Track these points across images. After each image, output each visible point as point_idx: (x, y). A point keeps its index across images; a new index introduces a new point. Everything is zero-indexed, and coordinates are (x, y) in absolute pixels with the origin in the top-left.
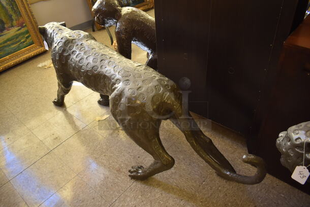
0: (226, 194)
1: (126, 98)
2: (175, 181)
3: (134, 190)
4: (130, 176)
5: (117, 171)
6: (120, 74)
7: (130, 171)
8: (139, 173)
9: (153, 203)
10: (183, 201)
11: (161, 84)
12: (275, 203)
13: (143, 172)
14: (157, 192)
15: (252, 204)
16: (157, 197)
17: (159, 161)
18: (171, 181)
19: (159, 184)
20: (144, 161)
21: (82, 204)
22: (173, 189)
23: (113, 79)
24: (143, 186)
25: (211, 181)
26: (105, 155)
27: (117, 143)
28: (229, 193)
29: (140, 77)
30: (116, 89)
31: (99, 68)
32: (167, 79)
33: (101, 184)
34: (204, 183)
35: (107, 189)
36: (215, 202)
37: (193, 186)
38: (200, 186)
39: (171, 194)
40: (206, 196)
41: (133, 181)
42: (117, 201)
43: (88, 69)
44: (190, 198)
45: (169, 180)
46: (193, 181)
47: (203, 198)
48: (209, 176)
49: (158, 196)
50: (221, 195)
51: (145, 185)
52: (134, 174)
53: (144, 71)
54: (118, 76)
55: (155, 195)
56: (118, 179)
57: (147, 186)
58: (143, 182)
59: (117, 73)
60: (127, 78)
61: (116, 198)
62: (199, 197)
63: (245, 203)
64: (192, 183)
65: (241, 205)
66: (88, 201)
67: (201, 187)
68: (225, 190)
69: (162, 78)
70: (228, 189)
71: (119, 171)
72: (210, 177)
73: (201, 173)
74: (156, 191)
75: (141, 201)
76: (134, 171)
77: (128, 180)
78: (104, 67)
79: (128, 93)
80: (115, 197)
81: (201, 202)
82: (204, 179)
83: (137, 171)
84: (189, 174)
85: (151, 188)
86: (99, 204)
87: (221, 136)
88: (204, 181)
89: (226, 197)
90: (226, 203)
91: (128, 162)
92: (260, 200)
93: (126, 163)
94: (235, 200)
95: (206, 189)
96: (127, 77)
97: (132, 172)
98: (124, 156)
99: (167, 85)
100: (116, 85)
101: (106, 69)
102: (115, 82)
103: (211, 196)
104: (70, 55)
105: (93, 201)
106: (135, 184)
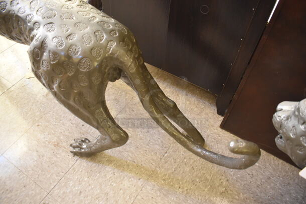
0: (193, 167)
1: (49, 51)
2: (130, 154)
3: (78, 170)
4: (71, 152)
5: (55, 145)
6: (39, 13)
7: (71, 145)
8: (83, 149)
10: (141, 180)
11: (104, 29)
12: (249, 174)
13: (88, 148)
14: (108, 171)
15: (223, 177)
16: (108, 178)
17: (107, 137)
18: (125, 155)
19: (110, 161)
20: (89, 131)
21: (9, 196)
22: (128, 165)
23: (30, 21)
24: (90, 164)
25: (174, 151)
26: (38, 125)
27: (54, 108)
28: (196, 166)
29: (71, 17)
30: (35, 38)
31: (8, 5)
32: (113, 20)
33: (35, 166)
34: (166, 155)
35: (42, 171)
36: (180, 178)
37: (153, 160)
38: (161, 159)
39: (126, 173)
40: (170, 172)
41: (76, 158)
42: (56, 187)
44: (150, 176)
45: (123, 154)
46: (152, 154)
47: (165, 175)
48: (172, 145)
49: (109, 176)
50: (188, 169)
51: (92, 163)
52: (77, 150)
53: (76, 9)
54: (36, 18)
55: (105, 175)
57: (94, 164)
58: (89, 159)
59: (34, 13)
60: (49, 20)
61: (55, 184)
62: (161, 173)
63: (215, 177)
64: (152, 155)
65: (211, 179)
66: (17, 191)
67: (163, 160)
68: (191, 163)
69: (106, 19)
70: (195, 161)
71: (57, 145)
72: (173, 147)
73: (162, 142)
74: (107, 169)
75: (88, 184)
76: (77, 147)
77: (70, 157)
78: (15, 3)
79: (51, 44)
80: (54, 182)
81: (164, 180)
82: (165, 149)
83: (80, 147)
84: (148, 145)
85: (100, 167)
86: (32, 193)
87: (185, 92)
88: (166, 153)
89: (193, 171)
90: (193, 179)
91: (69, 133)
92: (233, 172)
93: (67, 134)
94: (204, 174)
95: (169, 162)
96: (50, 17)
97: (74, 147)
98: (63, 125)
99: (112, 30)
100: (35, 32)
101: (19, 6)
102: (32, 26)
103: (175, 171)
105: (24, 189)
106: (79, 161)
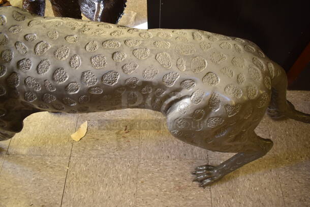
0: (296, 135)
1: (226, 106)
3: (220, 198)
5: (178, 190)
9: (251, 196)
14: (243, 181)
20: (195, 156)
23: (172, 82)
24: (223, 185)
25: (274, 130)
31: (120, 73)
36: (295, 150)
39: (257, 173)
40: (285, 150)
41: (207, 188)
43: (88, 86)
44: (275, 163)
47: (285, 154)
49: (247, 184)
51: (224, 184)
56: (191, 200)
57: (227, 183)
59: (175, 69)
60: (204, 70)
62: (280, 155)
68: (292, 132)
71: (180, 189)
74: (241, 180)
77: (202, 192)
81: (287, 159)
85: (234, 182)
89: (299, 138)
90: (304, 145)
93: (178, 172)
104: (12, 73)
